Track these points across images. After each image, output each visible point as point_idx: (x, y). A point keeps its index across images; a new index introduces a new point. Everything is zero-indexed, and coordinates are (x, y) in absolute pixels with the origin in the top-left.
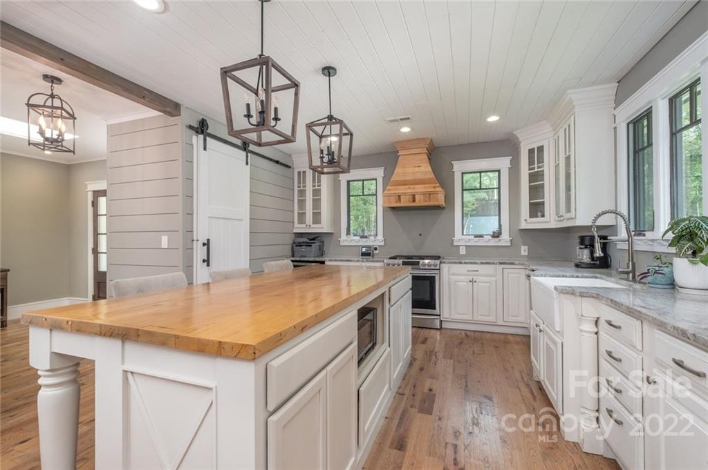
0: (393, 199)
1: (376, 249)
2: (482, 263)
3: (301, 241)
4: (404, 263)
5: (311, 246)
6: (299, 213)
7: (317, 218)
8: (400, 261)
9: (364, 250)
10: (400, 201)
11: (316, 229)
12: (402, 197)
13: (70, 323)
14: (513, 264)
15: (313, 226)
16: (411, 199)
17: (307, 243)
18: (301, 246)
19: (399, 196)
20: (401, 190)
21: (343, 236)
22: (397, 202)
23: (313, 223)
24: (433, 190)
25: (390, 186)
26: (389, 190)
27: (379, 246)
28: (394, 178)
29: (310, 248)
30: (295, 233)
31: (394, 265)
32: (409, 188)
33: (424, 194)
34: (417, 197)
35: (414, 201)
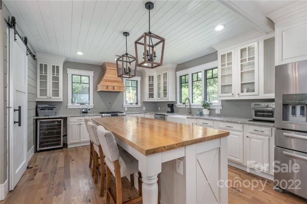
0: (105, 87)
1: (89, 110)
2: (139, 113)
3: (44, 107)
4: (112, 115)
5: (52, 109)
6: (40, 90)
7: (56, 93)
8: (110, 115)
9: (83, 110)
10: (108, 89)
11: (55, 99)
12: (109, 87)
13: (178, 144)
14: (147, 113)
15: (52, 97)
16: (113, 88)
17: (49, 107)
18: (44, 109)
19: (108, 86)
20: (109, 84)
21: (70, 104)
22: (106, 89)
23: (53, 96)
24: (121, 85)
25: (103, 81)
26: (103, 83)
27: (91, 108)
28: (105, 78)
29: (52, 110)
30: (36, 102)
31: (106, 116)
32: (112, 83)
33: (118, 86)
34: (115, 87)
35: (114, 89)
